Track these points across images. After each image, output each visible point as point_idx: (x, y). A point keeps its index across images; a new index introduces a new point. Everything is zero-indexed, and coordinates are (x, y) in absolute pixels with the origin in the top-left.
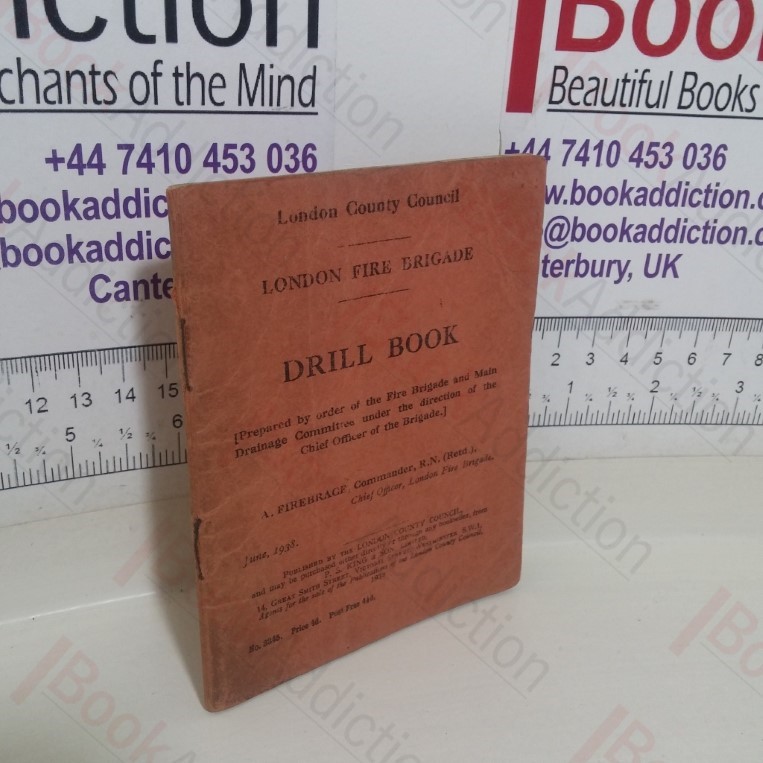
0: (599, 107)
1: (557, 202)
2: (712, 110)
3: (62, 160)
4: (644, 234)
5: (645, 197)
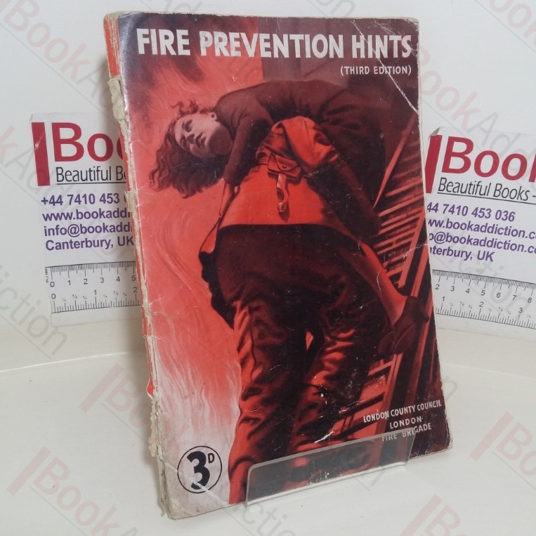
0: (459, 193)
1: (440, 226)
2: (508, 198)
4: (478, 242)
5: (478, 228)
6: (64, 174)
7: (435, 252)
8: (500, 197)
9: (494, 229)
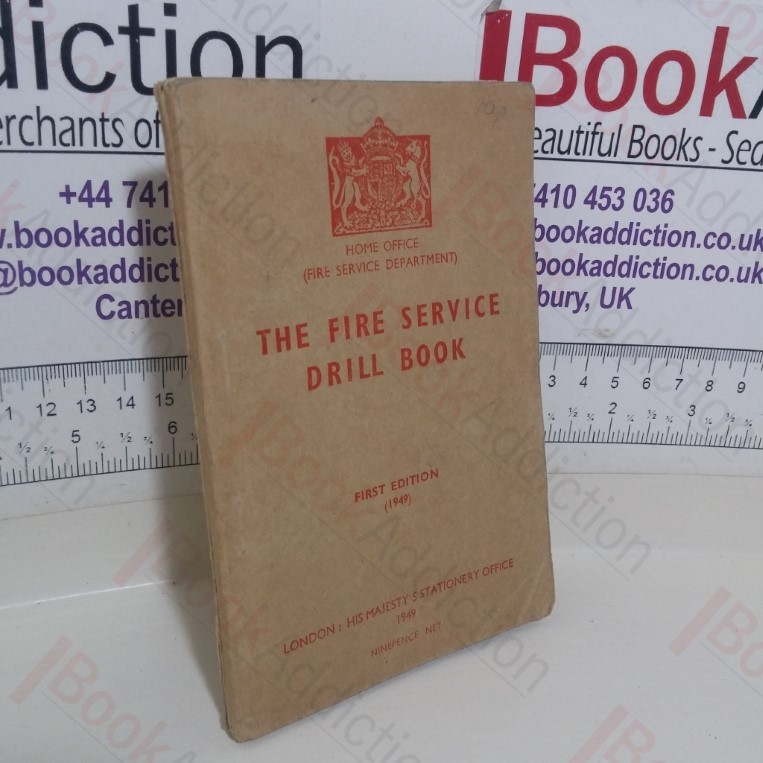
3: (74, 194)
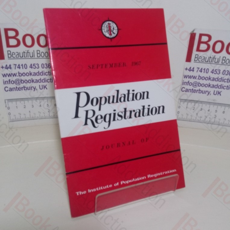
6: (11, 54)
7: (193, 91)
8: (225, 64)
9: (222, 80)
